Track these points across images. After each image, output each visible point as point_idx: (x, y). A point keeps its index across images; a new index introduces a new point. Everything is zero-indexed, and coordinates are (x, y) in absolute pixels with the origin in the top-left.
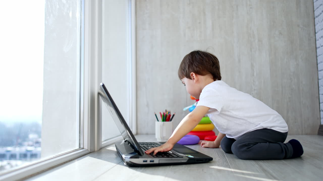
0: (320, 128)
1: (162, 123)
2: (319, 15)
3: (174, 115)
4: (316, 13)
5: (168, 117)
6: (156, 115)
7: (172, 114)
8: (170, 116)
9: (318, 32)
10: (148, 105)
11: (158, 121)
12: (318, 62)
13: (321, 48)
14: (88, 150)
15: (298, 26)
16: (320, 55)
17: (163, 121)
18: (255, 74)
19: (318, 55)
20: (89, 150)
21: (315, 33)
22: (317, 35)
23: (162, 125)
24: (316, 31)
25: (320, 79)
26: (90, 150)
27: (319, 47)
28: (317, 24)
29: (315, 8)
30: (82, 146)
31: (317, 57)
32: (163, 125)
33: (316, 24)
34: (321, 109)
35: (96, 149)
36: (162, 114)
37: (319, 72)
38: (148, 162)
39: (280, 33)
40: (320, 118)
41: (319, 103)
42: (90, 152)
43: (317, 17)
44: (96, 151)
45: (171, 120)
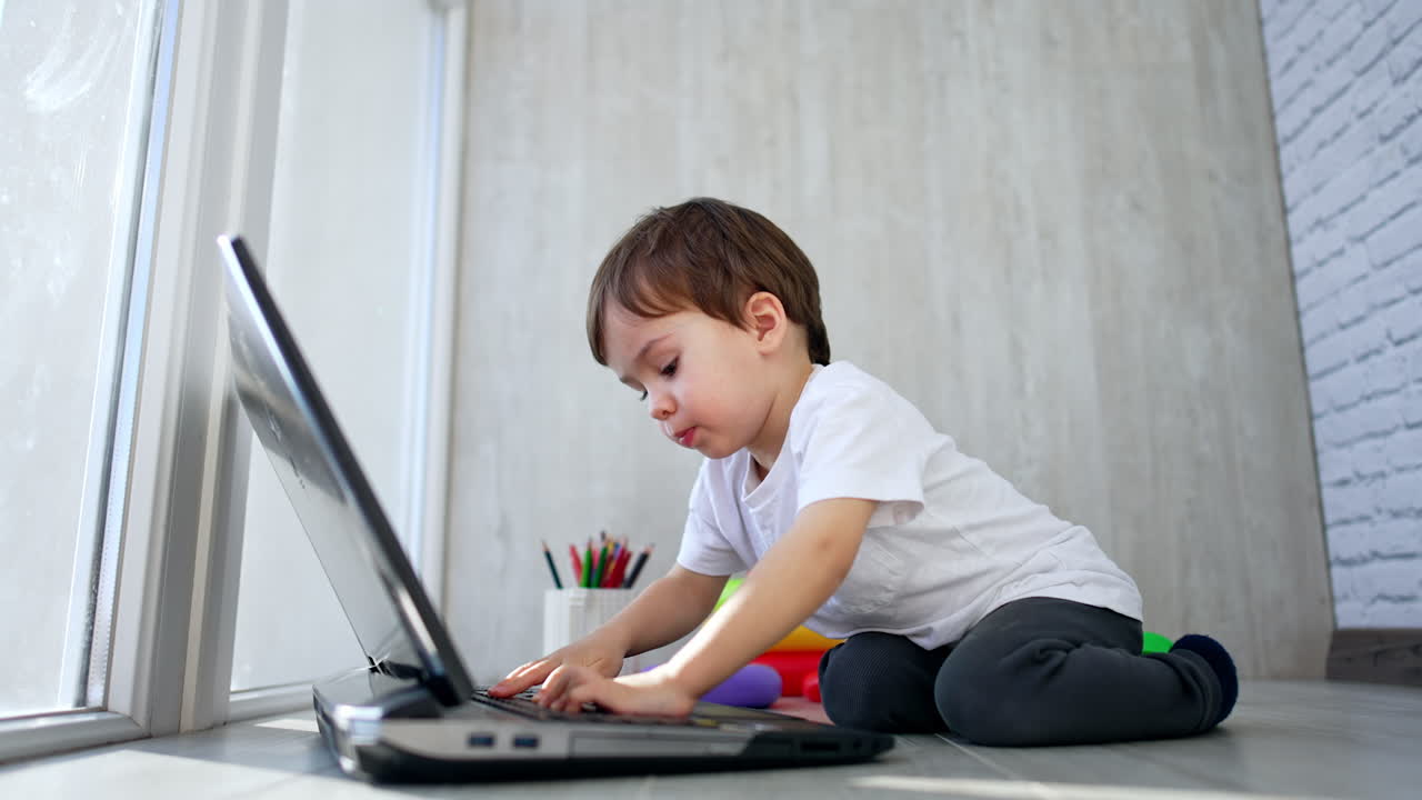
0: (1333, 648)
1: (584, 592)
2: (1297, 132)
3: (644, 558)
4: (1284, 125)
5: (612, 566)
6: (548, 556)
7: (636, 551)
8: (624, 558)
9: (1296, 205)
10: (504, 533)
11: (559, 585)
12: (1307, 337)
13: (1316, 272)
14: (130, 719)
15: (1212, 177)
16: (1311, 306)
17: (589, 585)
18: (1030, 387)
19: (1302, 305)
20: (141, 719)
21: (1285, 211)
22: (1292, 219)
23: (581, 604)
24: (1289, 202)
25: (1320, 416)
26: (150, 721)
27: (1307, 272)
28: (1292, 168)
29: (1277, 105)
30: (95, 695)
31: (1297, 314)
32: (589, 603)
33: (1284, 168)
34: (1332, 554)
35: (188, 722)
36: (582, 553)
37: (1314, 386)
38: (503, 749)
39: (1136, 206)
40: (1332, 600)
41: (1324, 528)
42: (146, 735)
43: (1288, 140)
44: (187, 733)
45: (630, 584)
